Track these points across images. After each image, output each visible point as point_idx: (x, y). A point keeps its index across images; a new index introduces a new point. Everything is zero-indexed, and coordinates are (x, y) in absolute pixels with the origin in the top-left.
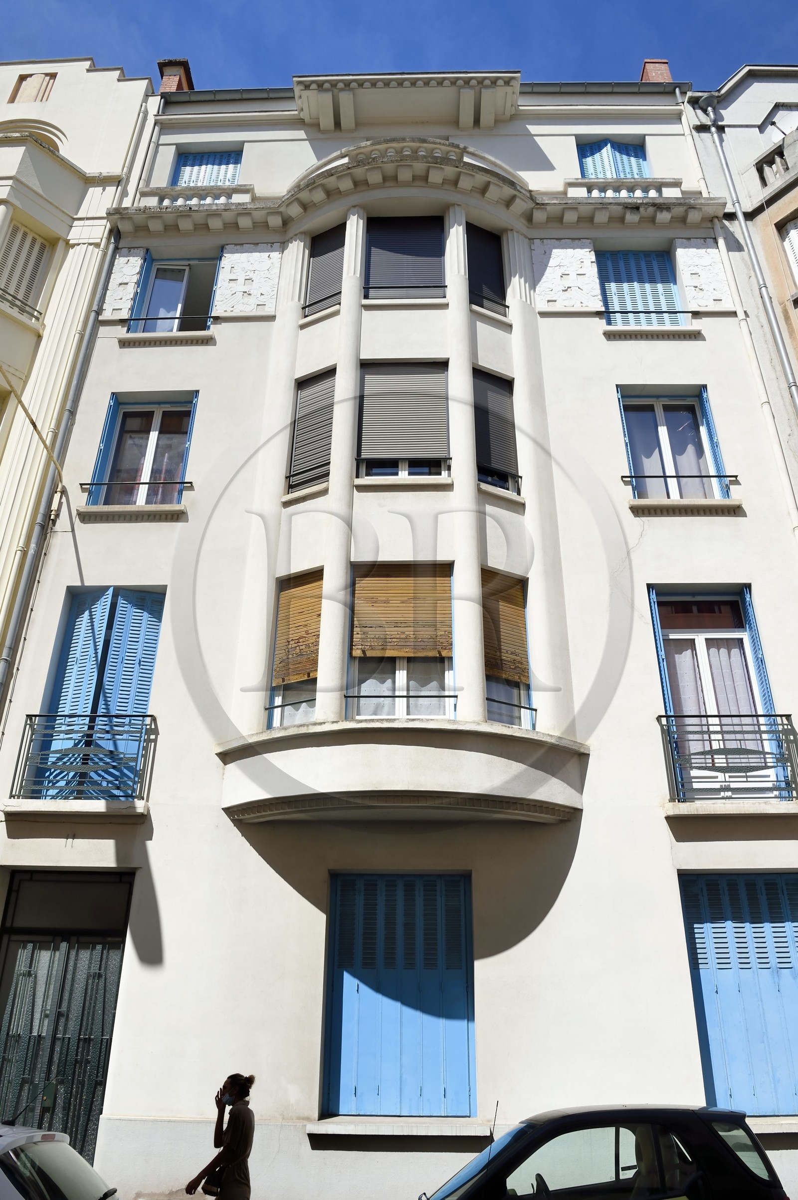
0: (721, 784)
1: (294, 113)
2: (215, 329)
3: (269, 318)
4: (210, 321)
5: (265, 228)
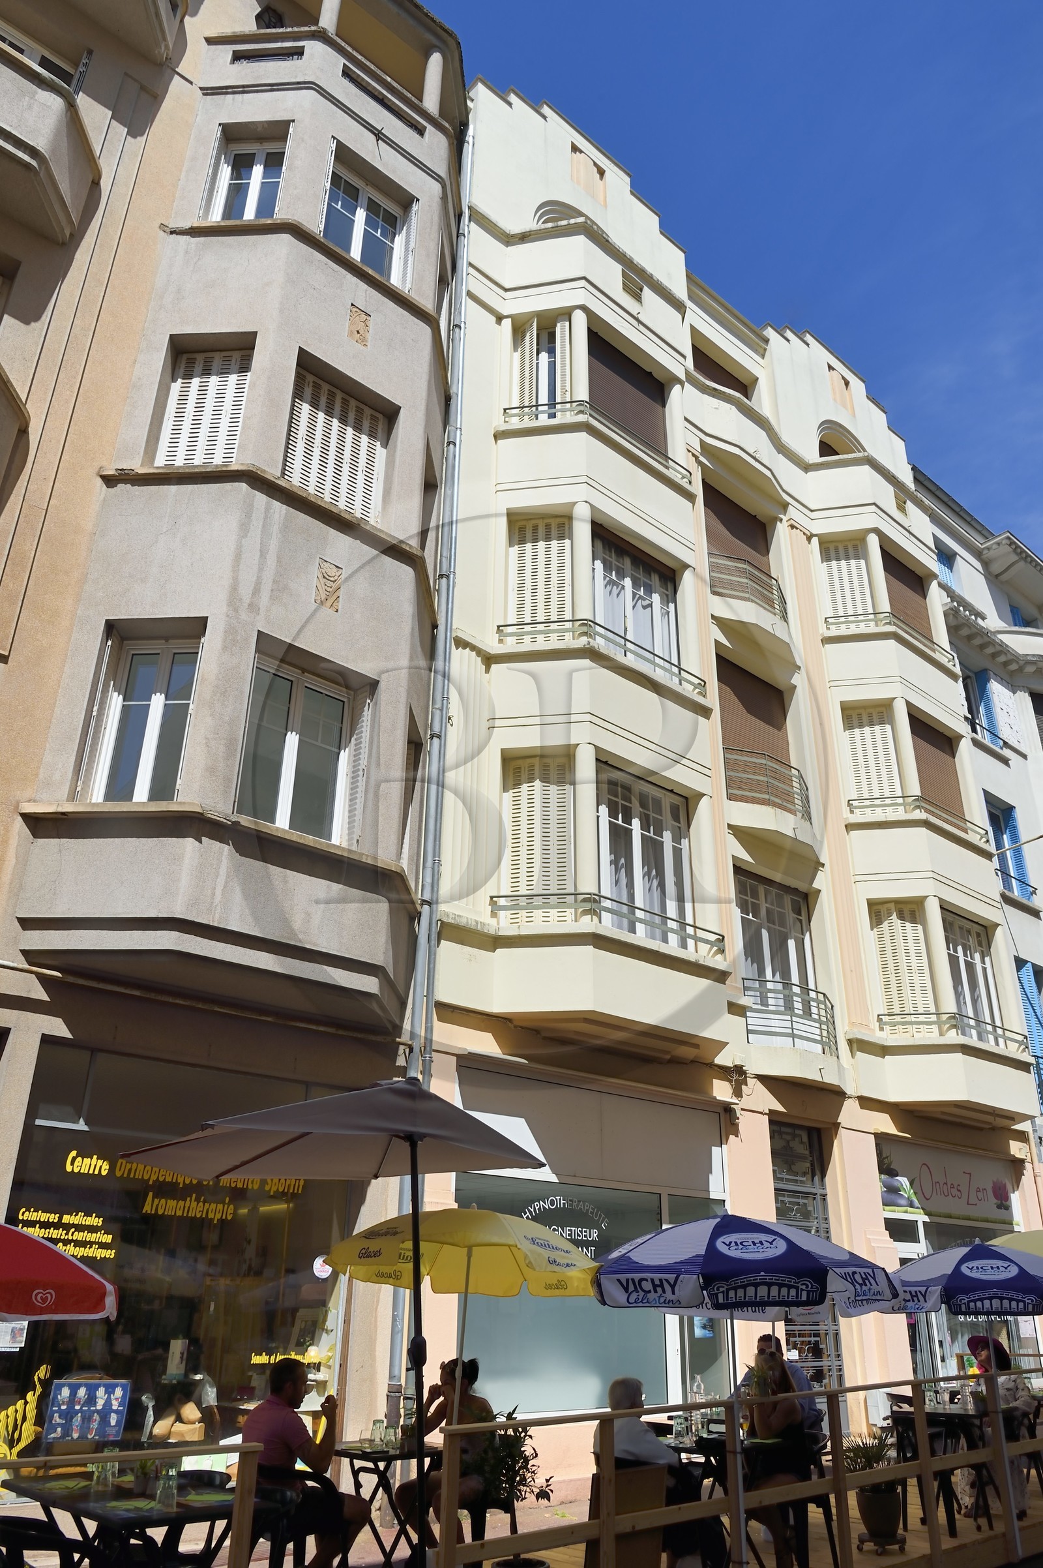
1: (980, 545)
2: (1007, 753)
3: (1025, 756)
4: (1001, 743)
5: (1005, 667)
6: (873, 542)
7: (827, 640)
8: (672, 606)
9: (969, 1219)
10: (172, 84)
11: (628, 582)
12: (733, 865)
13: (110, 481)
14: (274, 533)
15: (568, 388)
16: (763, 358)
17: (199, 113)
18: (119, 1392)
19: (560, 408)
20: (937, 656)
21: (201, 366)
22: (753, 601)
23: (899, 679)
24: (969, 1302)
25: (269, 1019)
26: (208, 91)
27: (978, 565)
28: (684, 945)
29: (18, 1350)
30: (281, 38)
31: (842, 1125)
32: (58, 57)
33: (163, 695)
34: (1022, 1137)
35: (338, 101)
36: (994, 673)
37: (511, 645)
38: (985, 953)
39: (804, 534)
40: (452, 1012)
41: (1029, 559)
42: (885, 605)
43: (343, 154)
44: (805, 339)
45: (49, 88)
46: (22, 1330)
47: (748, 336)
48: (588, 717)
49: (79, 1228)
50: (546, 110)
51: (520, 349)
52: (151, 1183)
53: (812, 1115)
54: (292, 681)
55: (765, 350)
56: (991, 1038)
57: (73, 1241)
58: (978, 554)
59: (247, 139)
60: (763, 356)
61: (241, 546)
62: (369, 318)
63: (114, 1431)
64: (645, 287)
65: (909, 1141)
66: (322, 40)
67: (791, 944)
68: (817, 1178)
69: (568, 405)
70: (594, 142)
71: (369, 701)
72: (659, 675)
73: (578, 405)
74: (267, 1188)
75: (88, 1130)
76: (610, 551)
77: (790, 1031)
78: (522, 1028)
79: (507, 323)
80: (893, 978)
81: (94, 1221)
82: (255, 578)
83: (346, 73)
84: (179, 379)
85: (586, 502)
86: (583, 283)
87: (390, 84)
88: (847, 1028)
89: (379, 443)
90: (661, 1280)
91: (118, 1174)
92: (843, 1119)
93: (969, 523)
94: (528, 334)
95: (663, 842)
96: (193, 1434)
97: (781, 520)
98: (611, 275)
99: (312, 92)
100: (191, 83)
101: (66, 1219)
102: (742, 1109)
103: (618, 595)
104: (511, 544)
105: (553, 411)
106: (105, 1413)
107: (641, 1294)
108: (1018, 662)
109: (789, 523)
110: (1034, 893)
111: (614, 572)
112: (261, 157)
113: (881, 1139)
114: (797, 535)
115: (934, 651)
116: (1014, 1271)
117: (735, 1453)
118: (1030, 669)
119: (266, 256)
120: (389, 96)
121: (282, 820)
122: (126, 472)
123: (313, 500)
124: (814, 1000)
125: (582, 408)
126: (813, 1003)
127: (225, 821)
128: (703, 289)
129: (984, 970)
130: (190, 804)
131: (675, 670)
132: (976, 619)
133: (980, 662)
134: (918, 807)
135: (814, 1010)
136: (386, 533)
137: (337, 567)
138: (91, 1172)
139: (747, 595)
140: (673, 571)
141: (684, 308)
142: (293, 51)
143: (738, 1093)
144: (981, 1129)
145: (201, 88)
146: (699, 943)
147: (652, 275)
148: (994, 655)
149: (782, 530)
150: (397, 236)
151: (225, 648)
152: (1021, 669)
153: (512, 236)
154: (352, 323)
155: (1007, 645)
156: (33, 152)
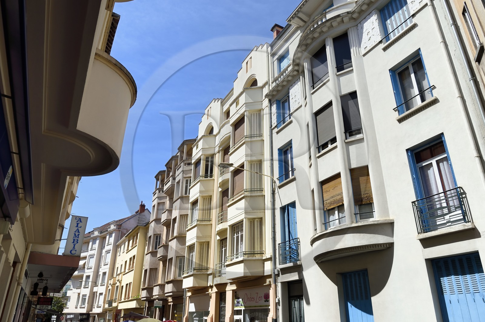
0: (447, 220)
2: (292, 118)
9: (256, 307)
31: (226, 290)
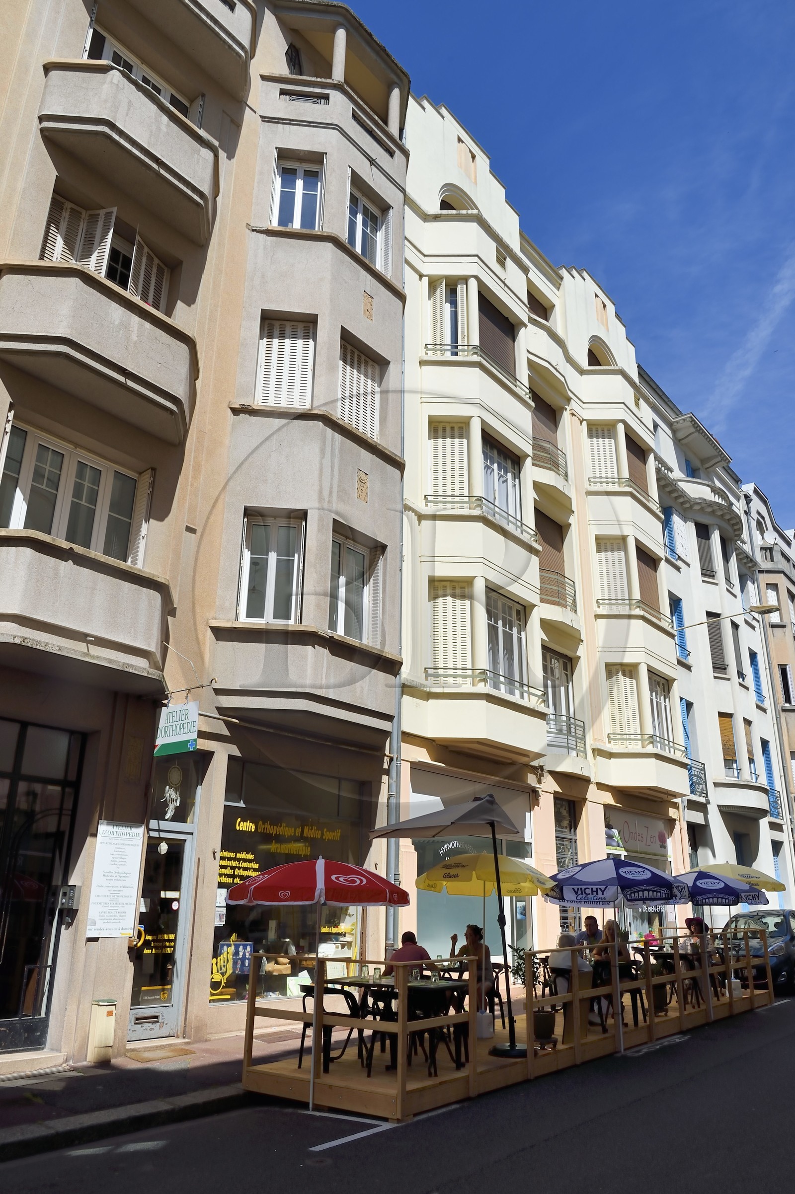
1: (672, 419)
2: (679, 563)
3: (688, 565)
4: (677, 557)
5: (682, 505)
6: (621, 428)
7: (589, 493)
8: (517, 480)
9: (646, 853)
10: (245, 114)
11: (495, 466)
12: (542, 645)
13: (235, 411)
14: (337, 455)
15: (466, 334)
16: (558, 290)
17: (261, 136)
18: (249, 948)
19: (460, 349)
20: (650, 505)
21: (278, 330)
22: (553, 471)
23: (632, 523)
24: (702, 899)
25: (330, 744)
26: (266, 119)
27: (669, 432)
28: (522, 697)
29: (222, 925)
30: (312, 84)
31: (588, 799)
32: (180, 95)
33: (276, 553)
34: (676, 806)
35: (351, 138)
36: (675, 510)
37: (430, 509)
38: (666, 697)
39: (579, 419)
40: (408, 737)
41: (701, 431)
42: (626, 474)
43: (356, 180)
44: (583, 275)
45: (206, 146)
46: (223, 915)
47: (551, 275)
48: (482, 560)
49: (245, 860)
50: (444, 111)
51: (432, 299)
52: (273, 835)
53: (574, 794)
54: (340, 544)
55: (560, 284)
56: (667, 748)
57: (242, 867)
58: (670, 425)
59: (291, 158)
60: (558, 289)
61: (322, 464)
62: (372, 300)
63: (247, 969)
64: (508, 258)
65: (620, 808)
66: (340, 90)
67: (563, 689)
68: (573, 830)
69: (466, 348)
70: (470, 134)
71: (381, 557)
72: (511, 528)
73: (473, 348)
74: (324, 838)
75: (245, 806)
76: (487, 446)
77: (566, 745)
78: (440, 745)
79: (425, 280)
80: (617, 711)
81: (250, 856)
82: (330, 485)
83: (355, 116)
84: (265, 339)
85: (479, 417)
86: (476, 259)
87: (377, 121)
88: (592, 742)
89: (376, 384)
90: (597, 889)
91: (259, 831)
92: (589, 796)
93: (666, 403)
94: (439, 290)
95: (513, 634)
96: (287, 970)
97: (566, 409)
98: (489, 250)
99: (337, 131)
100: (255, 112)
101: (239, 856)
102: (542, 791)
103: (490, 474)
104: (430, 439)
105: (456, 350)
106: (243, 959)
107: (584, 895)
108: (690, 503)
109: (571, 412)
110: (689, 655)
111: (489, 460)
112: (300, 173)
113: (607, 807)
114: (575, 420)
115: (648, 501)
116: (722, 885)
117: (615, 966)
118: (697, 507)
119: (318, 258)
120: (376, 130)
121: (340, 631)
122: (246, 407)
123: (354, 432)
124: (573, 724)
125: (476, 351)
126: (572, 726)
127: (327, 636)
128: (528, 241)
129: (665, 706)
130: (311, 627)
131: (519, 524)
132: (668, 472)
133: (669, 503)
134: (639, 607)
135: (573, 730)
136: (389, 450)
137: (366, 474)
138: (247, 830)
139: (550, 466)
140: (519, 457)
141: (528, 271)
142: (321, 95)
143: (539, 782)
144: (655, 801)
145: (261, 116)
146: (530, 696)
147: (512, 249)
148: (676, 498)
149: (566, 415)
150: (378, 232)
151: (319, 530)
152: (691, 507)
153: (429, 215)
154: (365, 305)
155: (685, 492)
156: (201, 194)
